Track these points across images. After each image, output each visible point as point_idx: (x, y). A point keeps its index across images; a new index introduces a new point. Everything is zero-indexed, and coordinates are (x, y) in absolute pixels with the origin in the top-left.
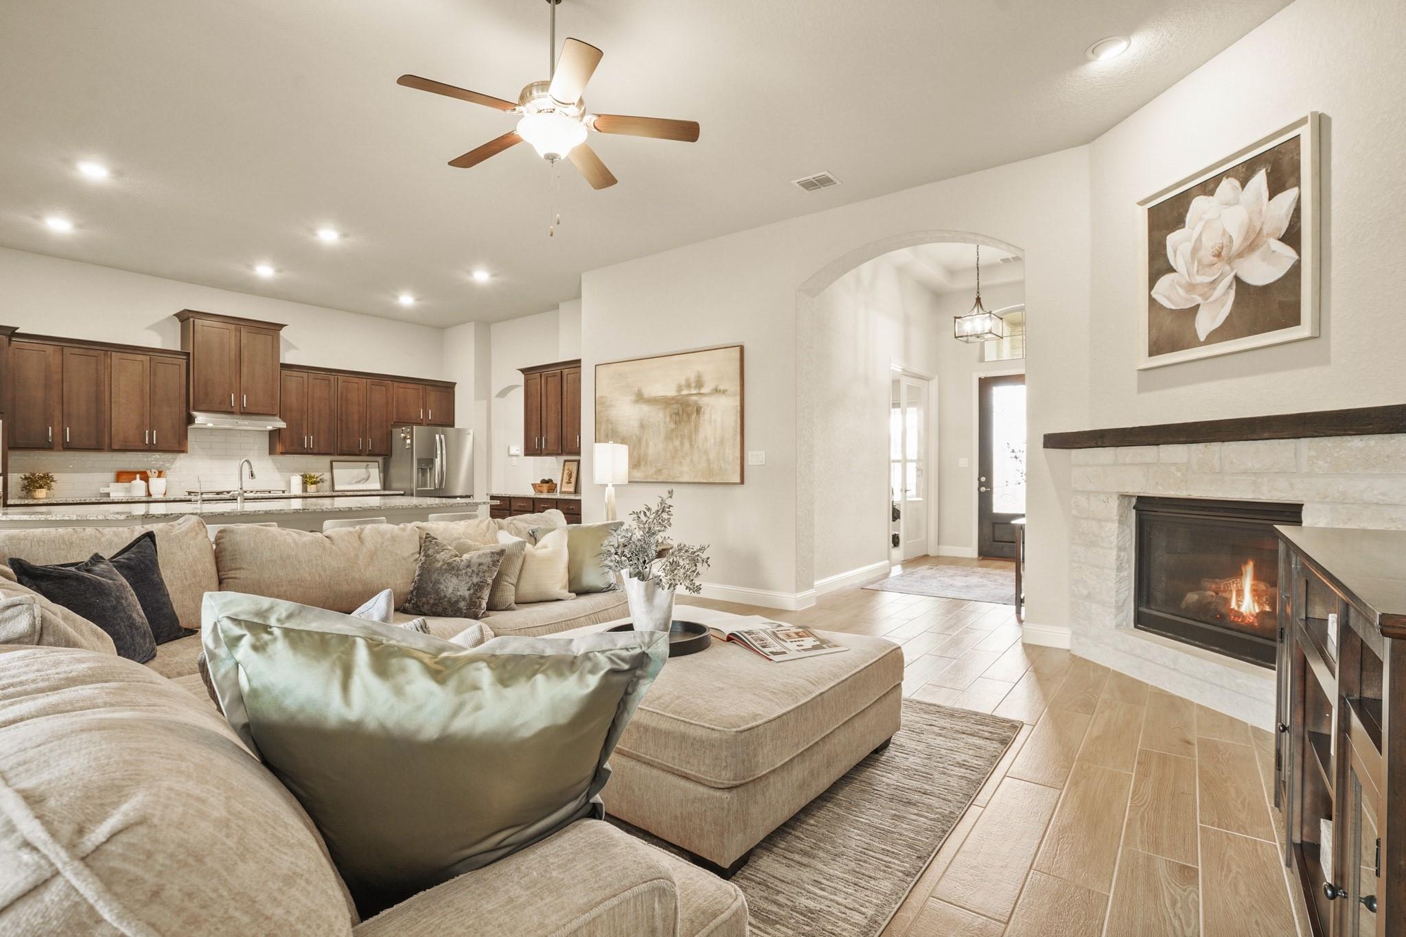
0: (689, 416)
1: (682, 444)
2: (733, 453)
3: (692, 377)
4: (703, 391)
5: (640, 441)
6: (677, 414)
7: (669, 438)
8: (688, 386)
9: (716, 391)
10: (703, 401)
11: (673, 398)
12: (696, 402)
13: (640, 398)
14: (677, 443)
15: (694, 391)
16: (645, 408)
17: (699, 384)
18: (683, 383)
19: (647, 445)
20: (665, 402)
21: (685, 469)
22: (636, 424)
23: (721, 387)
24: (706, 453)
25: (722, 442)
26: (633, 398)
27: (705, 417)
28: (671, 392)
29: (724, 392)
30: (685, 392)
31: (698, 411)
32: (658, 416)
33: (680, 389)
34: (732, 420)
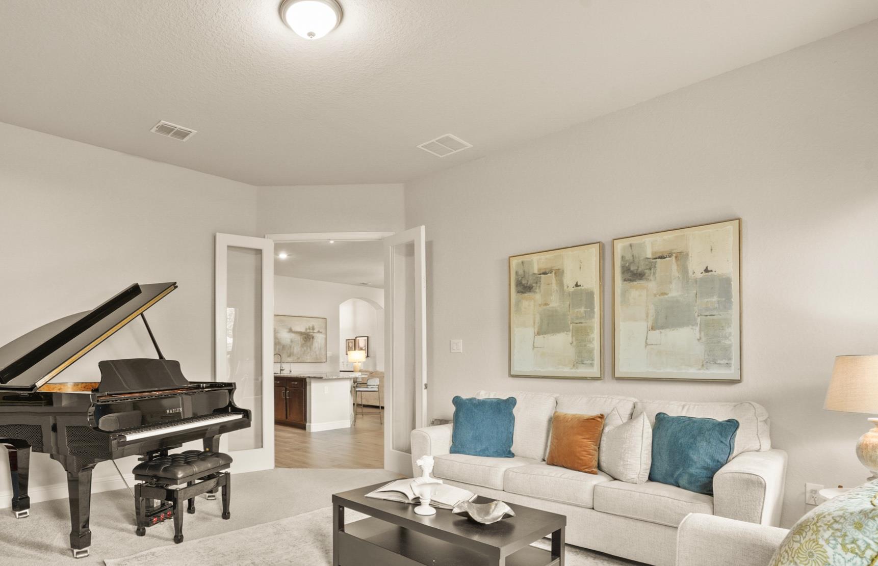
0: (310, 339)
1: (307, 349)
2: (324, 353)
3: (311, 326)
4: (315, 331)
5: (291, 347)
6: (305, 338)
7: (302, 346)
8: (310, 329)
9: (319, 332)
10: (315, 335)
11: (304, 332)
12: (312, 335)
13: (291, 331)
14: (305, 348)
15: (311, 331)
16: (293, 335)
17: (313, 329)
18: (307, 327)
19: (294, 349)
20: (301, 333)
21: (308, 357)
22: (289, 341)
23: (321, 331)
24: (315, 352)
25: (320, 349)
26: (288, 330)
27: (315, 340)
28: (303, 330)
29: (321, 332)
30: (308, 331)
31: (313, 338)
32: (298, 338)
33: (306, 329)
34: (323, 342)
